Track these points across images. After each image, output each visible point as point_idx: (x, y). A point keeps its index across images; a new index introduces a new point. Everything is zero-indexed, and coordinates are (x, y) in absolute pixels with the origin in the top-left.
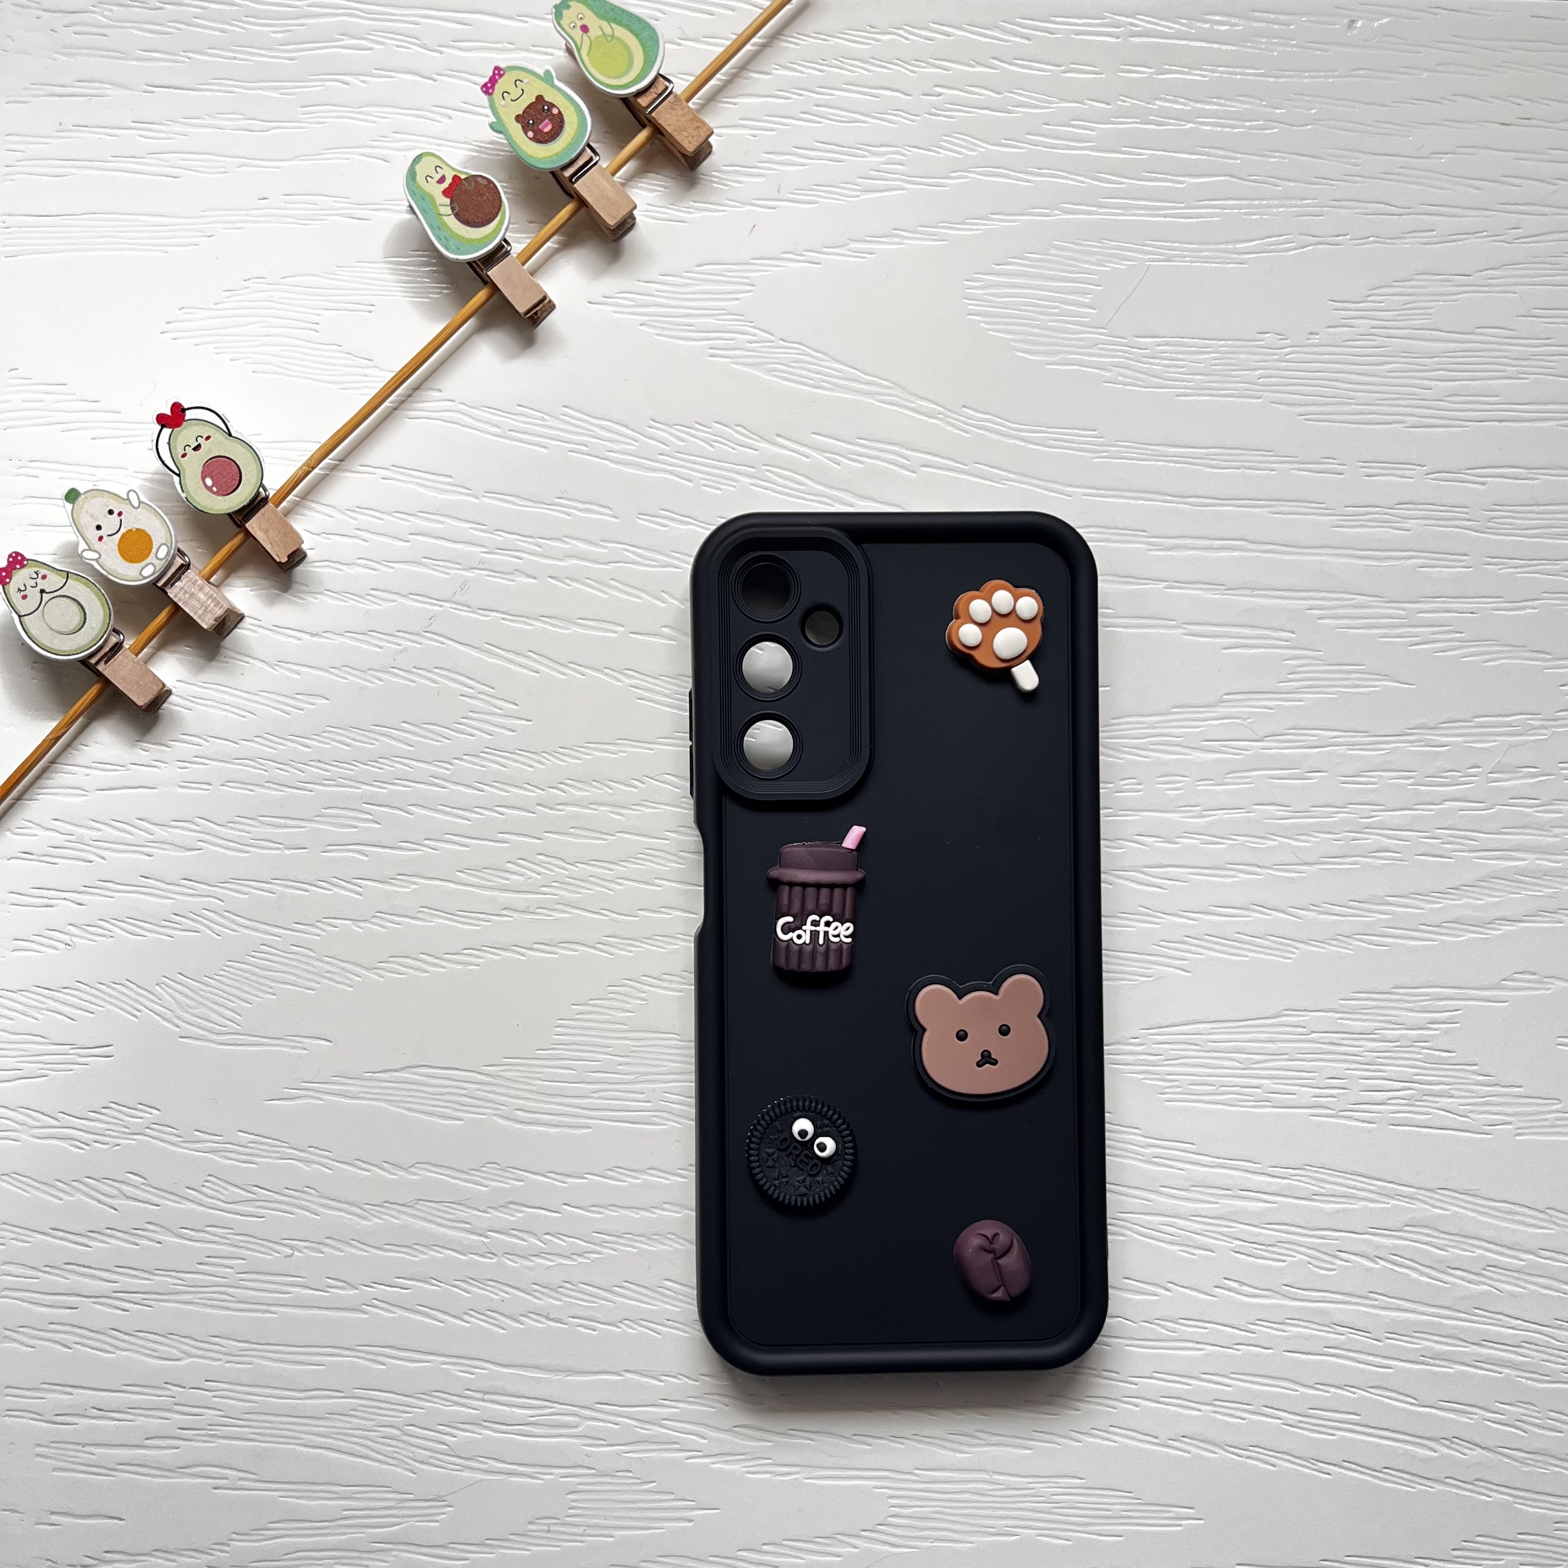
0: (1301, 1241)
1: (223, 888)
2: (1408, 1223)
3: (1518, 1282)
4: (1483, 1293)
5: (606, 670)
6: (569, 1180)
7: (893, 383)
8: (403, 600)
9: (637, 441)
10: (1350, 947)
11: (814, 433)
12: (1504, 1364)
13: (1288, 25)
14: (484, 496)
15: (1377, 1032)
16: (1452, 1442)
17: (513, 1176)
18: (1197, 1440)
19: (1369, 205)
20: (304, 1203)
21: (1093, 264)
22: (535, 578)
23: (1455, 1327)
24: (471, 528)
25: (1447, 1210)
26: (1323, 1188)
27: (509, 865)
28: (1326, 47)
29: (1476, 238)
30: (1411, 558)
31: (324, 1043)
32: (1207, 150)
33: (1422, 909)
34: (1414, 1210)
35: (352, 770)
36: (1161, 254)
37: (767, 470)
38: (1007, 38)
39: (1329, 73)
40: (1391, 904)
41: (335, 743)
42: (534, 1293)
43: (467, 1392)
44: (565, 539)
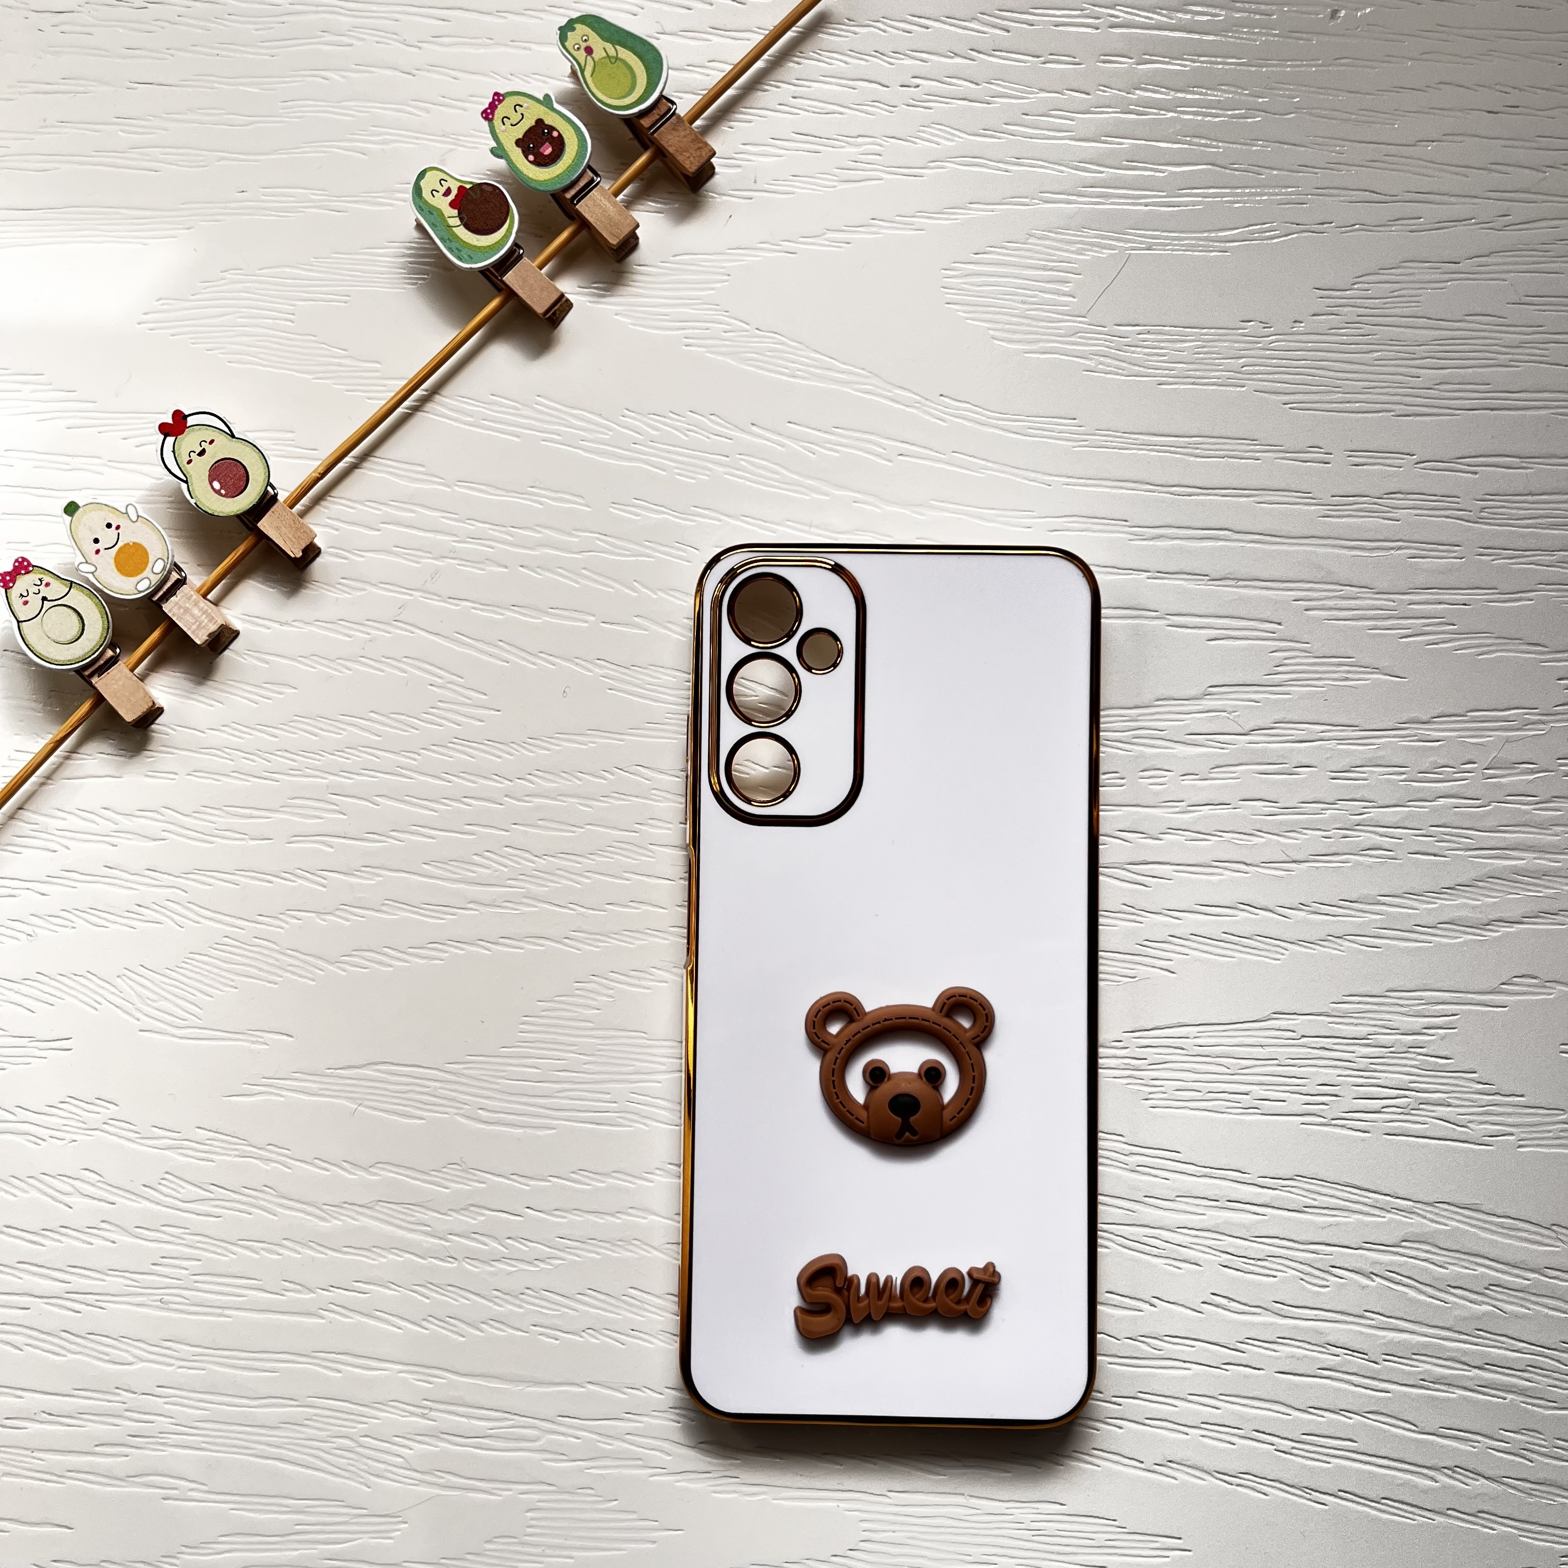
0: (1294, 1256)
1: (187, 879)
2: (1405, 1238)
3: (1523, 1303)
4: (1486, 1314)
5: (576, 660)
6: (532, 1183)
7: (871, 372)
8: (374, 590)
9: (611, 430)
10: (1342, 948)
11: (789, 422)
12: (1508, 1389)
13: (1271, 16)
14: (456, 485)
15: (1370, 1037)
16: (1454, 1472)
17: (475, 1178)
18: (1185, 1465)
19: (1354, 193)
20: (262, 1203)
21: (1073, 252)
22: (506, 567)
23: (1458, 1350)
24: (442, 517)
25: (1446, 1225)
26: (1315, 1200)
27: (475, 857)
28: (1309, 36)
29: (1464, 225)
30: (1400, 548)
31: (285, 1037)
32: (1188, 139)
33: (1416, 909)
34: (1411, 1224)
35: (319, 760)
36: (1141, 242)
37: (742, 460)
38: (985, 29)
39: (1312, 62)
40: (1384, 904)
41: (302, 733)
42: (497, 1300)
43: (425, 1402)
44: (537, 528)
